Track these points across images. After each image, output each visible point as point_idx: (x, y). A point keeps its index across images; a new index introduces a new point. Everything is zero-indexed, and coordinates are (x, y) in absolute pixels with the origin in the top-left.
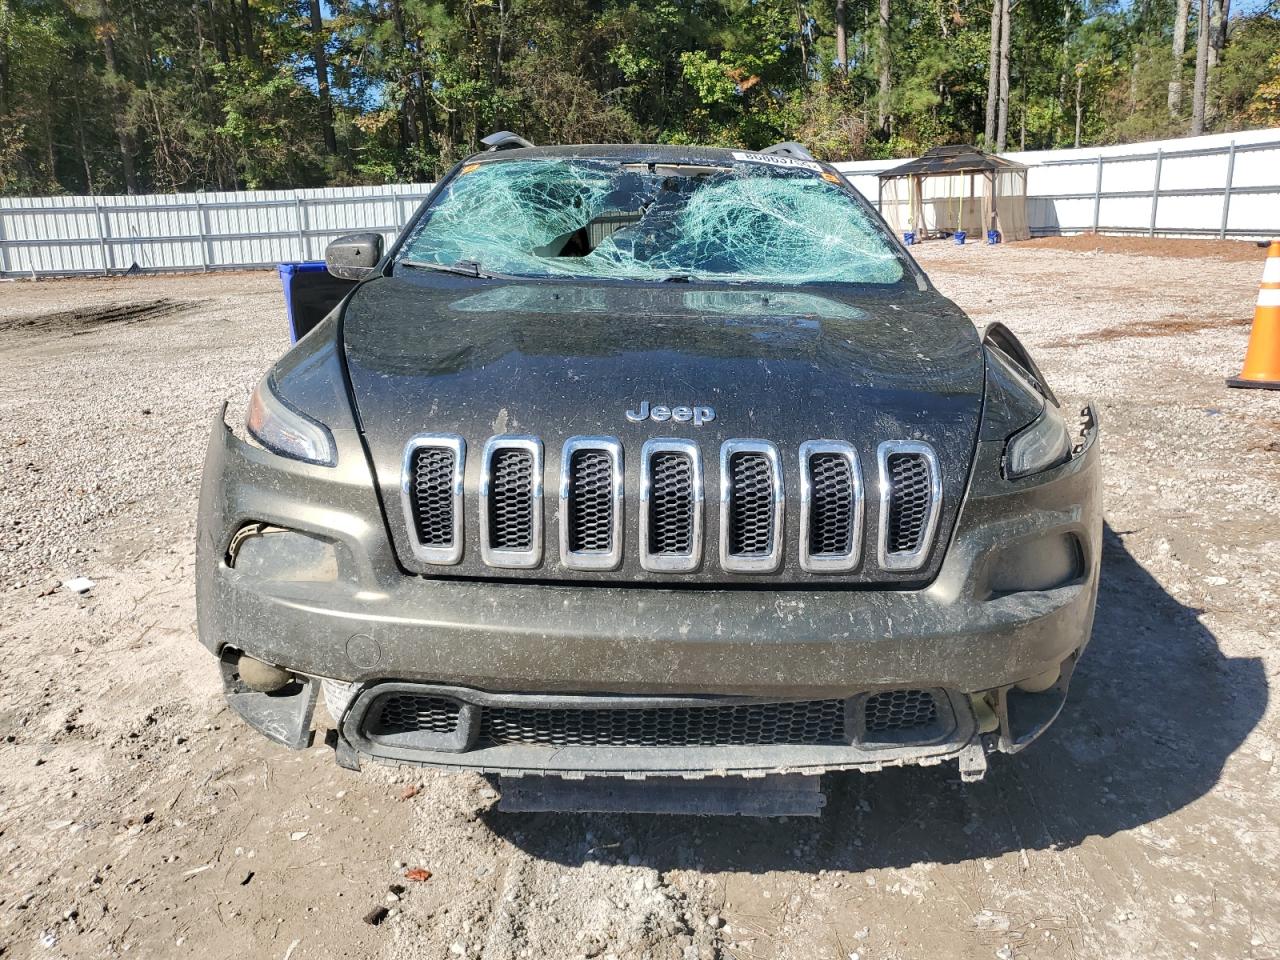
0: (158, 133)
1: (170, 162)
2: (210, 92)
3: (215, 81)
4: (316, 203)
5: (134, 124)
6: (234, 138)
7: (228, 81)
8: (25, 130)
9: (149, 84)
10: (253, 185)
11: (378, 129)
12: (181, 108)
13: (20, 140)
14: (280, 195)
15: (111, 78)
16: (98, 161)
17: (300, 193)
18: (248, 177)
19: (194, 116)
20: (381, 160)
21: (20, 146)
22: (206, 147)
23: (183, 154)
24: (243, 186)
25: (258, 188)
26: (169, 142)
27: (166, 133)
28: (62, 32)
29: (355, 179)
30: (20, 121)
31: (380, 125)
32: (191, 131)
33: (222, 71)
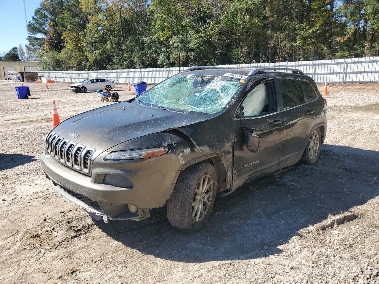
0: (279, 46)
1: (280, 53)
2: (294, 33)
3: (296, 30)
4: (319, 65)
5: (273, 44)
6: (299, 46)
7: (300, 30)
8: (248, 47)
9: (278, 33)
10: (302, 60)
11: (344, 41)
12: (285, 38)
13: (246, 49)
14: (308, 62)
15: (269, 32)
16: (263, 54)
17: (314, 62)
18: (301, 57)
19: (288, 41)
20: (344, 50)
21: (246, 51)
22: (290, 49)
23: (284, 51)
24: (299, 60)
25: (303, 60)
26: (281, 48)
27: (281, 46)
28: (260, 21)
29: (333, 57)
30: (247, 45)
31: (345, 39)
32: (287, 45)
33: (298, 27)
